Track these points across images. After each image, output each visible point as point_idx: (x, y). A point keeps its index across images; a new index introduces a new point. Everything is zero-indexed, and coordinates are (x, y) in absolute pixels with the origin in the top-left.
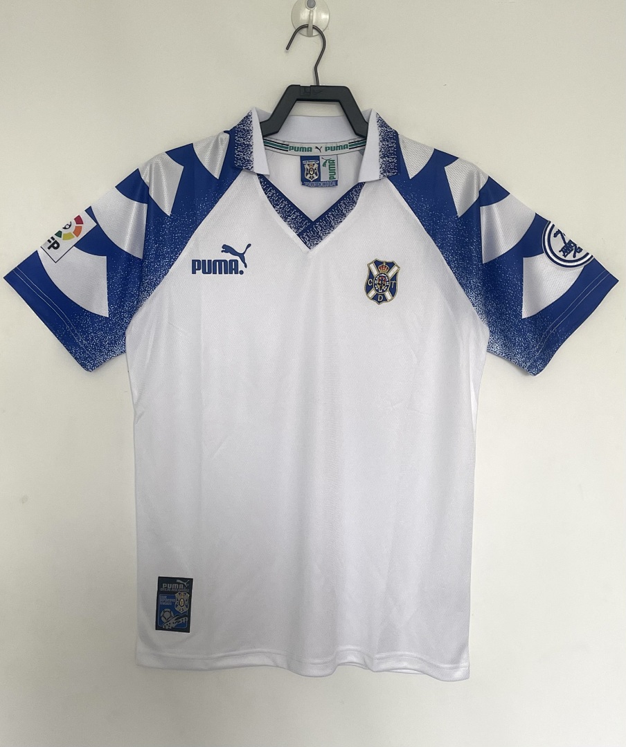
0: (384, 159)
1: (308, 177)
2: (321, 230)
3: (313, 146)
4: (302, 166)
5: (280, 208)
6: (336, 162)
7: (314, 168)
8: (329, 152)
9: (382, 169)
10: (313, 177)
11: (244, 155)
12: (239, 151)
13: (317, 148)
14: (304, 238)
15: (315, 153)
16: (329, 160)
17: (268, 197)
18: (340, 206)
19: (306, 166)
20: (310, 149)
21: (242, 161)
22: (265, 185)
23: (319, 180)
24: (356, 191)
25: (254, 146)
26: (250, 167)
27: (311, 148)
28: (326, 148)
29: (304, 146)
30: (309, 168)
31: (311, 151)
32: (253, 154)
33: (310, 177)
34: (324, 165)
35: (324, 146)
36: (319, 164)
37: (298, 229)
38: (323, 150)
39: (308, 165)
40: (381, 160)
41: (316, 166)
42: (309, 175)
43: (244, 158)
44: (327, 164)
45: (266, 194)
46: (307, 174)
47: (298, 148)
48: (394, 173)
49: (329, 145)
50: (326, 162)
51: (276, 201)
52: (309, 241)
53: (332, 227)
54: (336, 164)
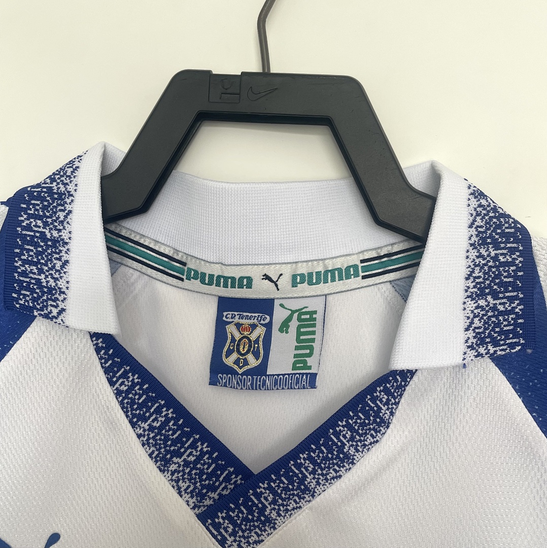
0: (482, 303)
1: (230, 361)
2: (274, 502)
3: (256, 274)
4: (220, 326)
5: (151, 428)
6: (319, 316)
7: (253, 337)
8: (304, 289)
9: (471, 334)
10: (246, 363)
11: (41, 271)
12: (25, 262)
13: (267, 277)
14: (217, 526)
15: (261, 290)
16: (300, 312)
17: (118, 393)
18: (337, 434)
19: (231, 329)
20: (247, 282)
21: (33, 291)
22: (111, 357)
23: (261, 370)
24: (387, 391)
25: (73, 246)
26: (55, 312)
27: (250, 280)
28: (294, 277)
29: (229, 272)
30: (238, 336)
31: (249, 286)
32: (68, 268)
33: (237, 362)
34: (284, 327)
35: (287, 272)
36: (269, 326)
37: (202, 496)
38: (285, 282)
39: (238, 326)
40: (471, 305)
41: (260, 331)
42: (235, 356)
43: (38, 282)
44: (294, 324)
45: (112, 383)
46: (229, 353)
47: (211, 276)
48: (512, 345)
49: (303, 269)
50: (289, 319)
51: (140, 407)
52: (234, 534)
53: (306, 492)
54: (319, 323)
